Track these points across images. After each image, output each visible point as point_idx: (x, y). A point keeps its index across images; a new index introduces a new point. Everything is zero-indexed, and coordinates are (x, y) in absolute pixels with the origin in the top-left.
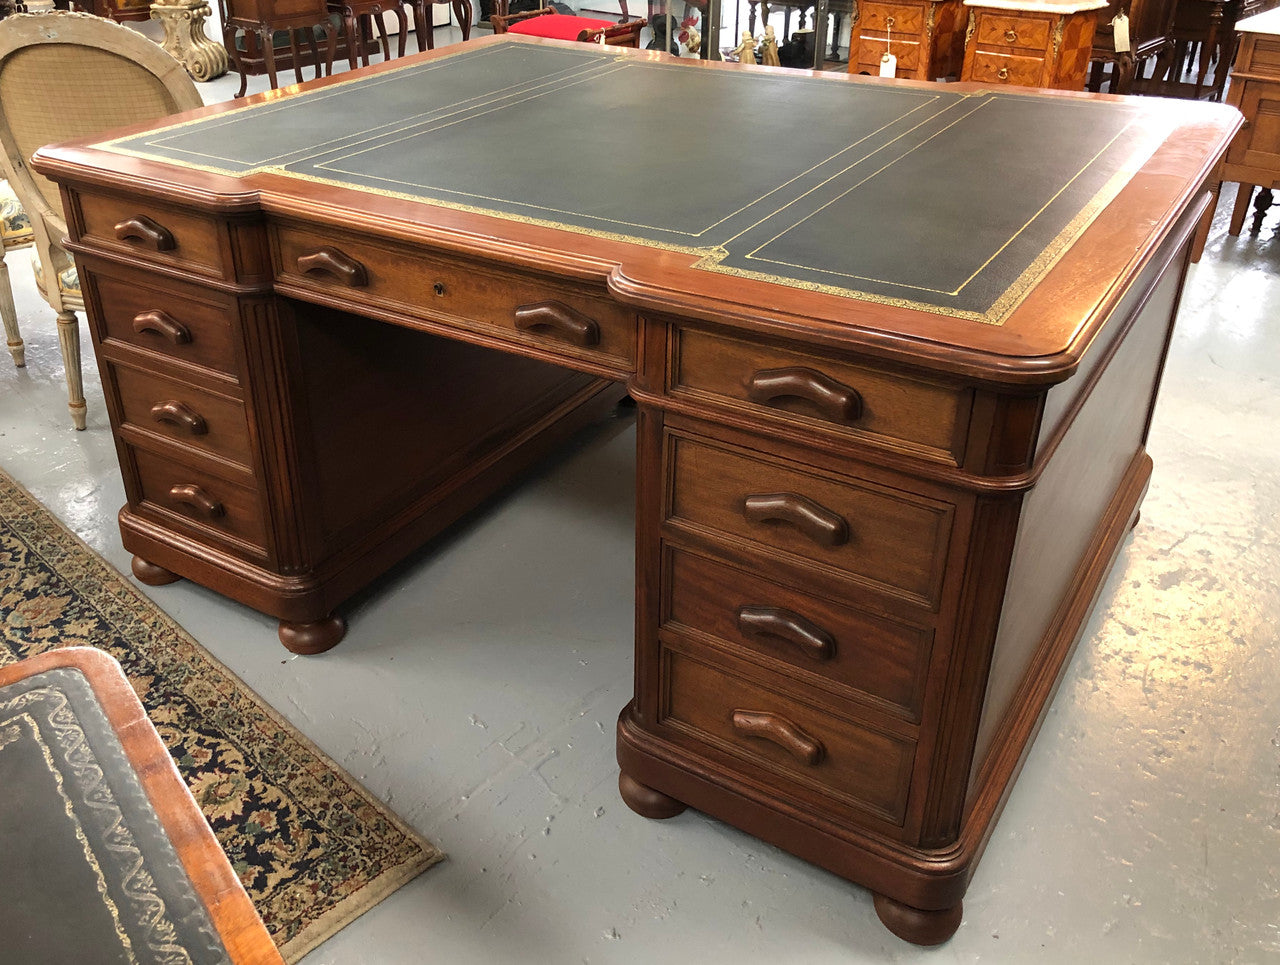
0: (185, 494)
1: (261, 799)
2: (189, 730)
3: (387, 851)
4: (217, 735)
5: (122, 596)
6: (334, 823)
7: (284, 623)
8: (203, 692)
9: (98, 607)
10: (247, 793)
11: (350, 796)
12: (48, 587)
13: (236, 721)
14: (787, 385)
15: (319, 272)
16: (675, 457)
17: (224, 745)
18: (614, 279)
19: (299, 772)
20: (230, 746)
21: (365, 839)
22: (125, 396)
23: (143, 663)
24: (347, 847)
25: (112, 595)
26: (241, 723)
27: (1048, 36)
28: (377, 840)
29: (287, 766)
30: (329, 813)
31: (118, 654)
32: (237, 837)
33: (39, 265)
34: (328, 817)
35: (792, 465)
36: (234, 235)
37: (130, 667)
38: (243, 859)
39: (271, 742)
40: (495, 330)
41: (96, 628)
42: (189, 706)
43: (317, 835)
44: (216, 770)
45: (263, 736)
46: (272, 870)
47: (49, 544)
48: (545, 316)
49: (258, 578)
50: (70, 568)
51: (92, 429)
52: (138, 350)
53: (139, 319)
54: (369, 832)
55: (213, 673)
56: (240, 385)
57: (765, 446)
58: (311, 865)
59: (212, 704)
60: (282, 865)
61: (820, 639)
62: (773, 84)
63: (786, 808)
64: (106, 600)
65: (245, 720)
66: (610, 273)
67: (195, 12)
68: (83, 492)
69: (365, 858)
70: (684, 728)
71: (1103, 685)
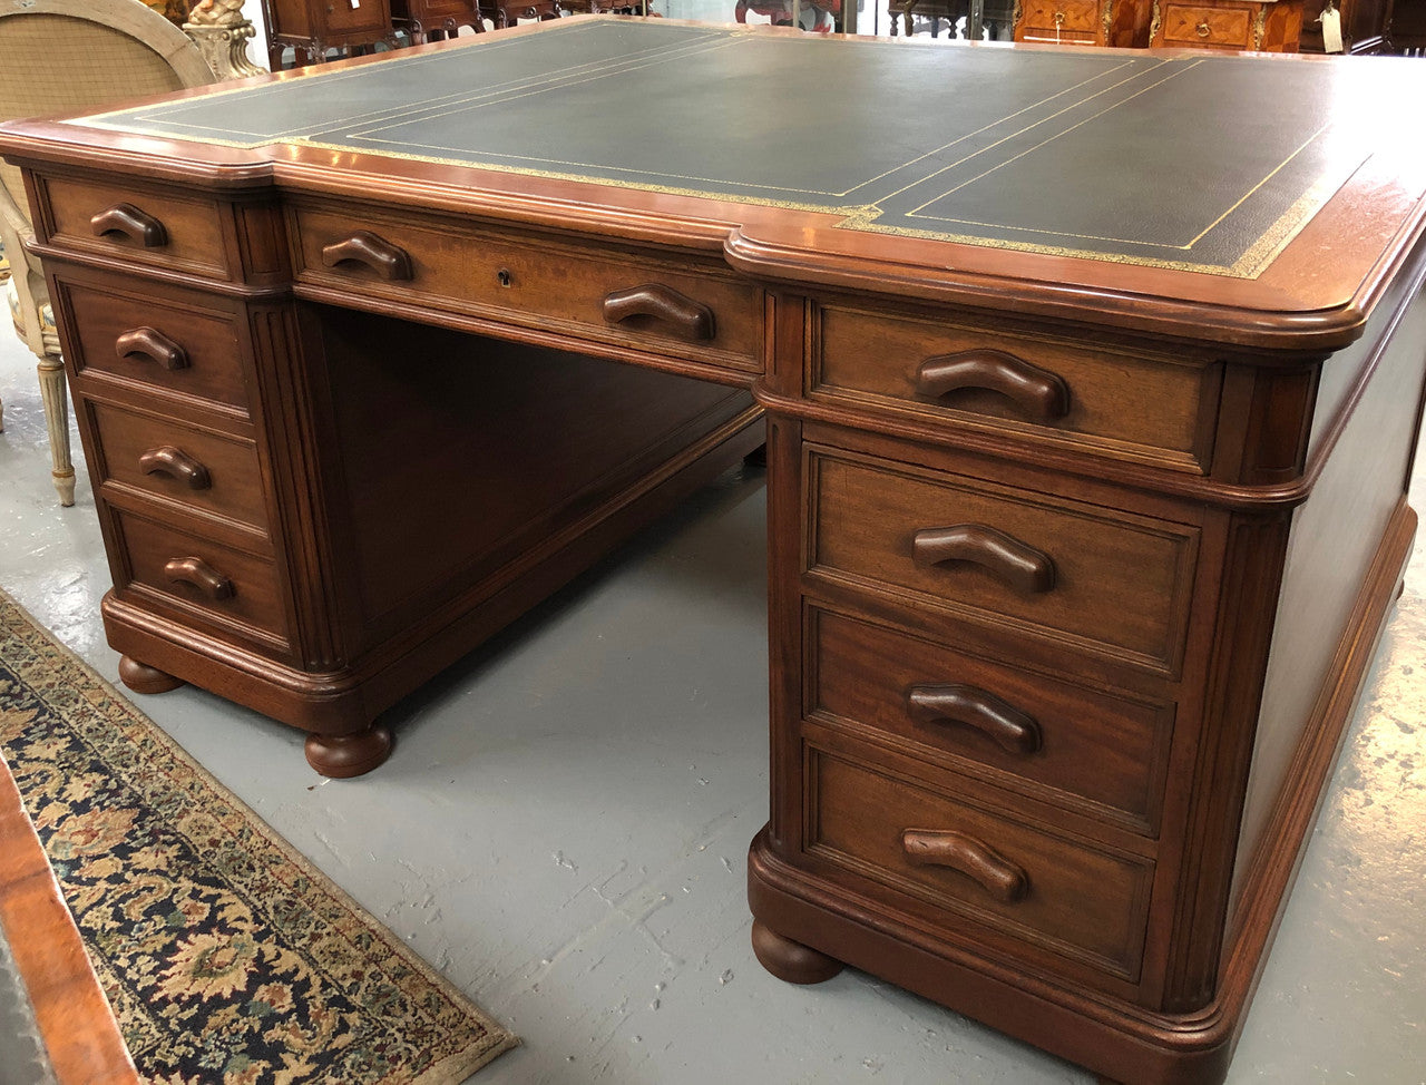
0: (186, 569)
1: (272, 968)
2: (181, 878)
3: (439, 1035)
4: (218, 884)
5: (105, 707)
6: (370, 998)
7: (313, 737)
8: (203, 828)
9: (72, 723)
10: (254, 960)
11: (392, 962)
12: (8, 698)
13: (245, 866)
14: (967, 373)
15: (351, 264)
16: (819, 484)
17: (226, 896)
18: (733, 243)
19: (325, 931)
20: (234, 899)
21: (410, 1019)
22: (107, 443)
23: (125, 792)
24: (386, 1030)
25: (91, 707)
26: (251, 868)
27: (1248, 29)
28: (428, 1020)
29: (309, 923)
30: (363, 986)
31: (94, 781)
32: (237, 1021)
33: (15, 298)
34: (362, 990)
35: (977, 484)
36: (241, 221)
37: (108, 798)
38: (243, 1051)
39: (289, 891)
40: (578, 329)
41: (67, 749)
42: (184, 846)
43: (346, 1016)
44: (214, 930)
45: (280, 885)
46: (282, 1066)
47: (14, 645)
48: (642, 304)
49: (278, 677)
50: (39, 675)
51: (81, 504)
52: (124, 382)
53: (123, 339)
54: (416, 1010)
55: (216, 805)
56: (251, 420)
57: (940, 460)
58: (336, 1058)
59: (214, 843)
60: (297, 1059)
61: (1020, 726)
62: (928, 53)
63: (978, 962)
64: (83, 713)
65: (257, 864)
66: (727, 238)
67: (236, 32)
68: (66, 580)
69: (409, 1046)
70: (837, 857)
71: (1378, 798)
